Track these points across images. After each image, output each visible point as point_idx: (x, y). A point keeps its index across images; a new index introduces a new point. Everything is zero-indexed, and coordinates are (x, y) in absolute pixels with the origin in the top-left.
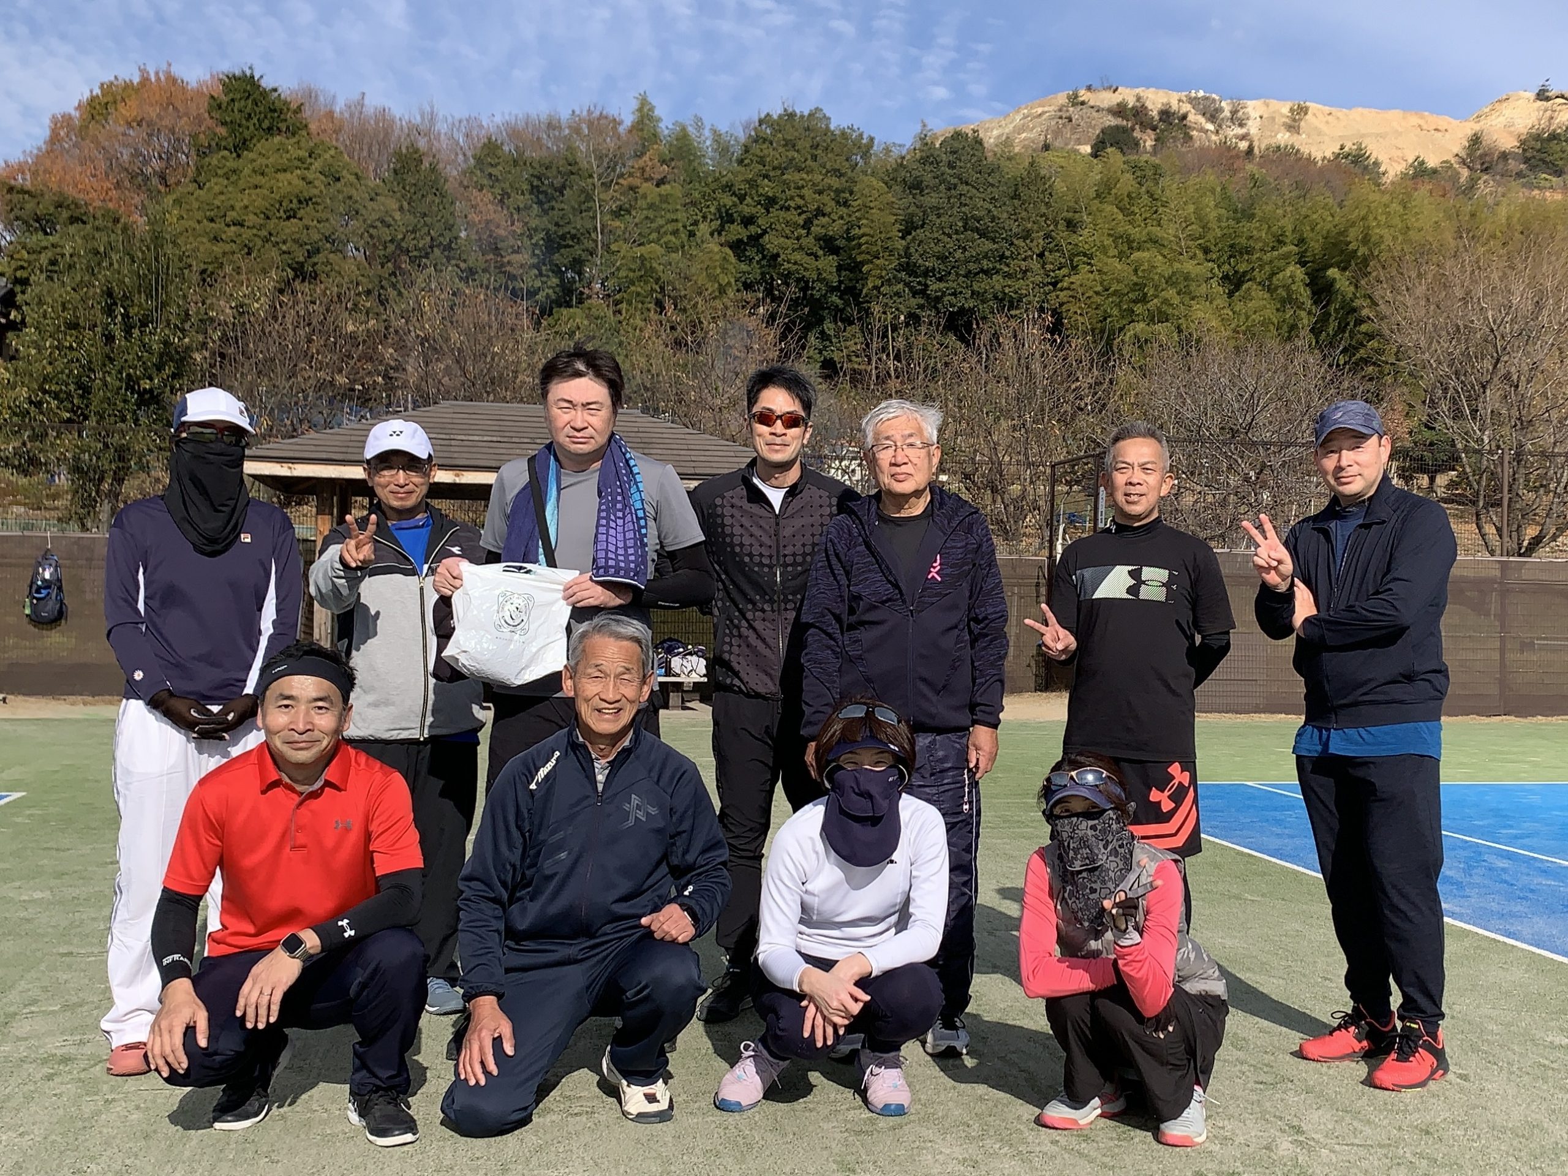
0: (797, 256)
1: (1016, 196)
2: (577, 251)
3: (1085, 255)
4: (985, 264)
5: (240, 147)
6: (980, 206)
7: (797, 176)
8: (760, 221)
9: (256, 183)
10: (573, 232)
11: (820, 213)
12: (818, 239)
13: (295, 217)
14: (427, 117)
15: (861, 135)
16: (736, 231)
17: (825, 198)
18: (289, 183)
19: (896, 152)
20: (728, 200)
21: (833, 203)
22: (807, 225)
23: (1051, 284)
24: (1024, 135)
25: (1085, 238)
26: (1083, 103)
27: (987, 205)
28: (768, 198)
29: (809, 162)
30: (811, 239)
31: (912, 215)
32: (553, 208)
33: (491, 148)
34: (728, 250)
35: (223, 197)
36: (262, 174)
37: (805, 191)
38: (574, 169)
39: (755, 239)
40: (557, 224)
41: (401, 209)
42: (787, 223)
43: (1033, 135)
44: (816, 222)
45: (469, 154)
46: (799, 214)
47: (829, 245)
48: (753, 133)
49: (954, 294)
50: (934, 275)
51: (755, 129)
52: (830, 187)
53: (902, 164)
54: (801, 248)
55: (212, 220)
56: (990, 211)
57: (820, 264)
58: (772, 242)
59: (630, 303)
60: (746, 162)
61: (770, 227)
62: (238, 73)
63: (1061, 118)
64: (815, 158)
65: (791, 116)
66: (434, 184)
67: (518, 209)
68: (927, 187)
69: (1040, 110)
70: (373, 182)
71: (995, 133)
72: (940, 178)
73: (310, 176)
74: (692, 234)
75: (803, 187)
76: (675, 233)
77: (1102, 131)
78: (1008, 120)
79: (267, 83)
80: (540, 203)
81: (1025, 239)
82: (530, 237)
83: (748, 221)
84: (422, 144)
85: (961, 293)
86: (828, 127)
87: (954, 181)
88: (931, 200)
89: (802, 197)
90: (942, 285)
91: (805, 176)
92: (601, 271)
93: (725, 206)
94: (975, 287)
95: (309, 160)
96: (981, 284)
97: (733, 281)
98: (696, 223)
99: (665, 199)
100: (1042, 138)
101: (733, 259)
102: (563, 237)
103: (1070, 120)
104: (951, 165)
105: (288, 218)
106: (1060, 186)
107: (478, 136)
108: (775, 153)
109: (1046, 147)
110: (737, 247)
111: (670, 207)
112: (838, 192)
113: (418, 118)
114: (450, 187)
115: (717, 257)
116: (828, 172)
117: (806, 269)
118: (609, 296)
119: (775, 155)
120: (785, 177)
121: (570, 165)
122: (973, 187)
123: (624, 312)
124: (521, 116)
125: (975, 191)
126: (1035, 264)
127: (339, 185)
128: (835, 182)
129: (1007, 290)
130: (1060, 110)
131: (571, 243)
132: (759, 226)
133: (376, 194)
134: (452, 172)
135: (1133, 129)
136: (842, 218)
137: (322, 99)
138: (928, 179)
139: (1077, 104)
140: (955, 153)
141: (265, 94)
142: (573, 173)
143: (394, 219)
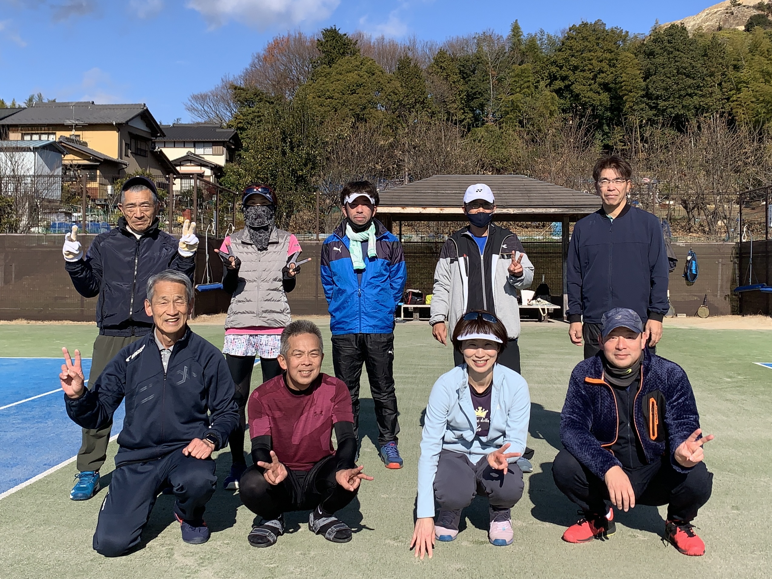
0: (590, 94)
1: (706, 55)
2: (482, 100)
3: (744, 82)
4: (690, 91)
5: (330, 63)
6: (686, 61)
7: (589, 54)
8: (570, 78)
9: (338, 78)
10: (480, 91)
11: (601, 71)
12: (600, 85)
13: (355, 93)
14: (412, 42)
15: (622, 30)
16: (559, 84)
17: (603, 64)
18: (352, 77)
19: (640, 37)
20: (554, 69)
21: (608, 66)
22: (595, 78)
23: (726, 99)
24: (707, 24)
25: (744, 74)
26: (739, 4)
27: (689, 61)
28: (575, 66)
29: (595, 47)
30: (596, 85)
31: (649, 69)
32: (470, 80)
33: (442, 53)
34: (554, 94)
35: (324, 86)
36: (340, 74)
37: (593, 62)
38: (480, 61)
39: (567, 87)
40: (472, 88)
41: (402, 86)
42: (584, 78)
43: (713, 23)
44: (599, 76)
45: (431, 58)
46: (590, 73)
47: (606, 87)
48: (566, 35)
49: (673, 108)
50: (662, 99)
51: (567, 33)
52: (606, 59)
53: (643, 44)
54: (591, 90)
55: (320, 97)
56: (691, 64)
57: (601, 97)
58: (577, 88)
59: (507, 123)
60: (563, 49)
61: (576, 80)
62: (329, 28)
63: (727, 13)
64: (598, 44)
65: (585, 25)
66: (417, 74)
67: (454, 82)
68: (657, 54)
69: (716, 10)
70: (388, 74)
71: (692, 23)
72: (664, 49)
73: (362, 74)
74: (536, 87)
75: (592, 59)
76: (528, 87)
77: (751, 18)
78: (699, 16)
79: (341, 32)
80: (464, 78)
81: (710, 76)
82: (460, 95)
83: (564, 79)
84: (410, 54)
85: (676, 107)
86: (604, 29)
87: (671, 50)
88: (659, 60)
89: (591, 64)
90: (666, 103)
91: (593, 54)
92: (493, 109)
93: (553, 72)
94: (684, 103)
95: (361, 66)
96: (687, 101)
97: (557, 108)
98: (538, 82)
99: (523, 71)
100: (717, 24)
101: (557, 98)
102: (475, 94)
103: (733, 14)
104: (669, 42)
105: (352, 94)
106: (729, 49)
107: (435, 48)
108: (577, 44)
109: (720, 29)
110: (559, 92)
111: (526, 75)
112: (610, 60)
113: (408, 42)
114: (424, 74)
115: (549, 98)
116: (604, 51)
117: (594, 100)
118: (496, 120)
119: (578, 45)
120: (582, 55)
121: (478, 59)
122: (682, 52)
123: (504, 128)
124: (454, 38)
125: (682, 54)
126: (716, 89)
127: (374, 77)
128: (608, 56)
129: (701, 103)
130: (727, 9)
131: (478, 96)
132: (570, 81)
133: (391, 80)
134: (424, 67)
135: (767, 16)
136: (612, 73)
137: (365, 37)
138: (657, 50)
139: (736, 5)
140: (672, 35)
141: (341, 37)
142: (479, 63)
143: (398, 91)
